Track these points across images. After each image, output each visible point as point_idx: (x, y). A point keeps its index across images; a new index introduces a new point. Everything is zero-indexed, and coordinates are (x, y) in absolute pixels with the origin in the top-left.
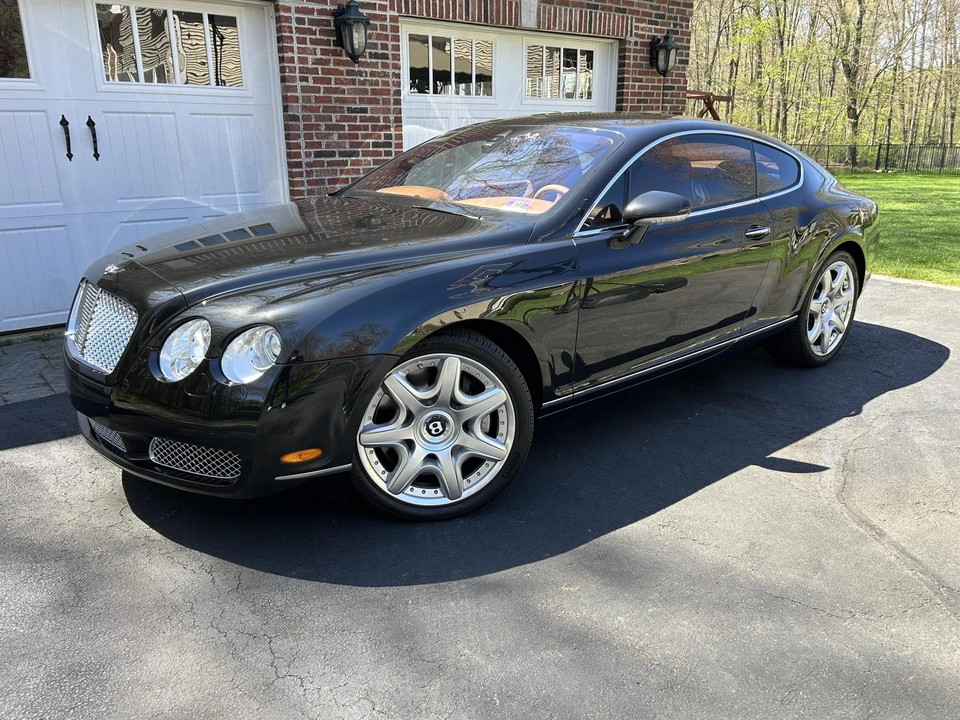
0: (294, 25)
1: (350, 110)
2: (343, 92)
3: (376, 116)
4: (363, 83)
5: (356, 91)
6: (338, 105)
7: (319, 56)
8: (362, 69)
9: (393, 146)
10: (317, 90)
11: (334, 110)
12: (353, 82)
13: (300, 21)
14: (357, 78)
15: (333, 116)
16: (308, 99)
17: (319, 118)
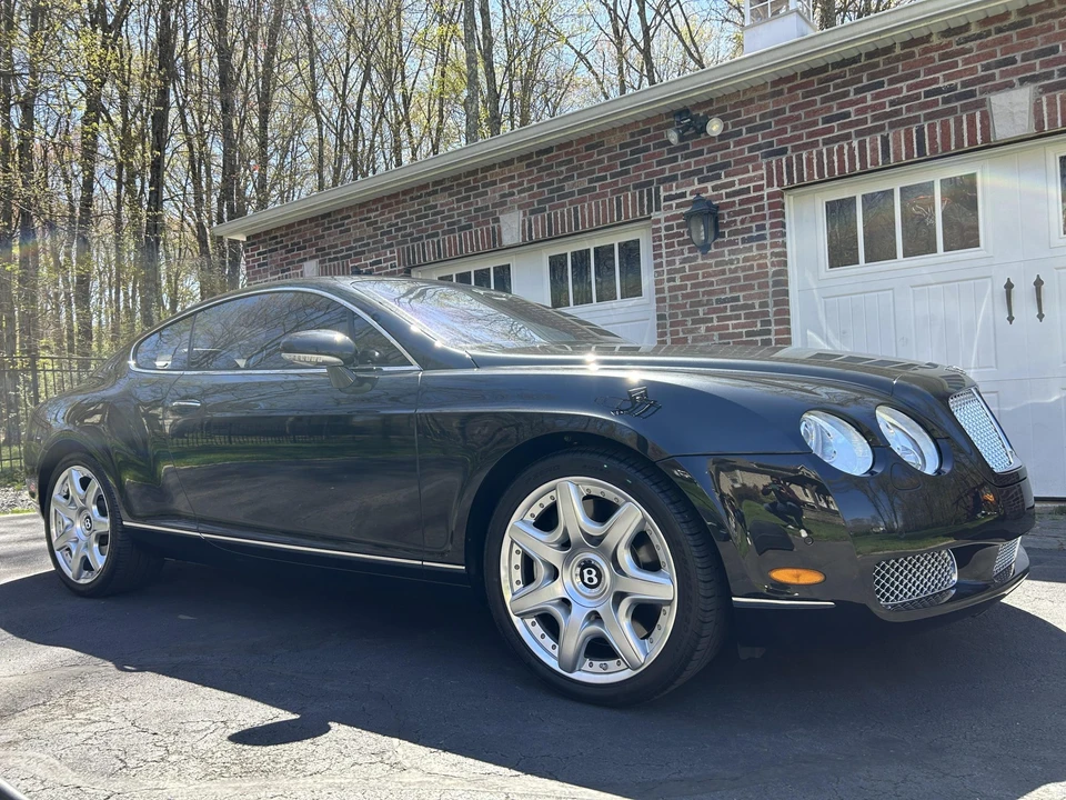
0: (663, 233)
1: (718, 301)
2: (712, 284)
3: (750, 302)
4: (735, 270)
5: (725, 281)
6: (706, 298)
7: (686, 255)
8: (734, 257)
9: (773, 332)
10: (685, 287)
11: (700, 304)
12: (723, 272)
13: (667, 228)
14: (727, 267)
15: (701, 309)
16: (676, 297)
17: (684, 314)
